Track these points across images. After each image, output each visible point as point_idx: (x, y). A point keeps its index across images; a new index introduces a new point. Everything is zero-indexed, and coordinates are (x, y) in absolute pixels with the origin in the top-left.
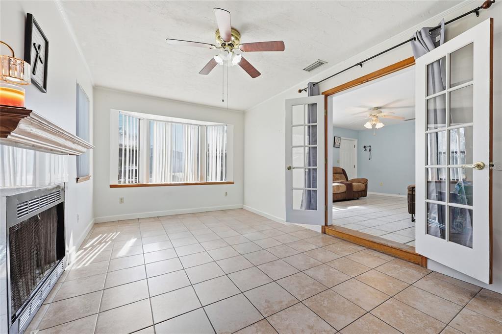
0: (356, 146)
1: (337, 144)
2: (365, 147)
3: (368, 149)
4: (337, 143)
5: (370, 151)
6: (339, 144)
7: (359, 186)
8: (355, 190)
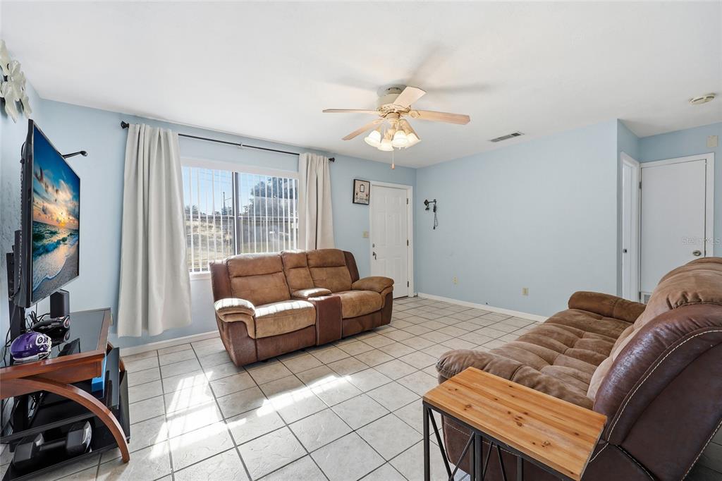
0: (411, 201)
1: (361, 196)
2: (426, 203)
3: (431, 206)
4: (360, 194)
5: (435, 210)
6: (368, 195)
7: (362, 301)
8: (346, 313)
